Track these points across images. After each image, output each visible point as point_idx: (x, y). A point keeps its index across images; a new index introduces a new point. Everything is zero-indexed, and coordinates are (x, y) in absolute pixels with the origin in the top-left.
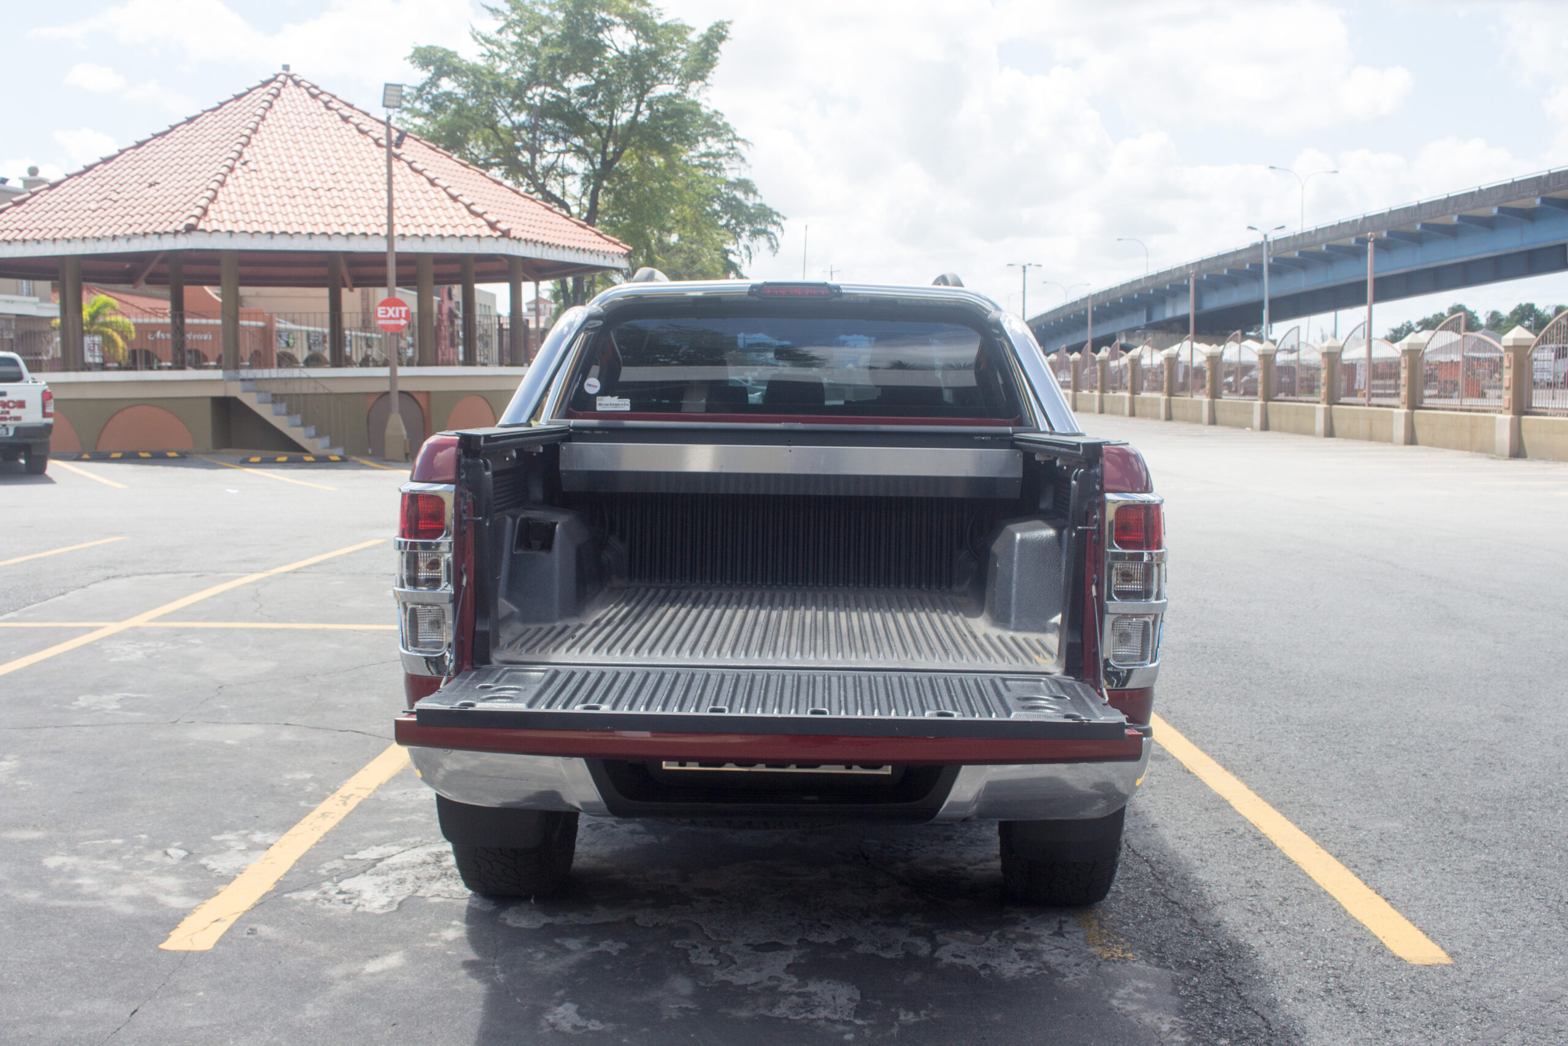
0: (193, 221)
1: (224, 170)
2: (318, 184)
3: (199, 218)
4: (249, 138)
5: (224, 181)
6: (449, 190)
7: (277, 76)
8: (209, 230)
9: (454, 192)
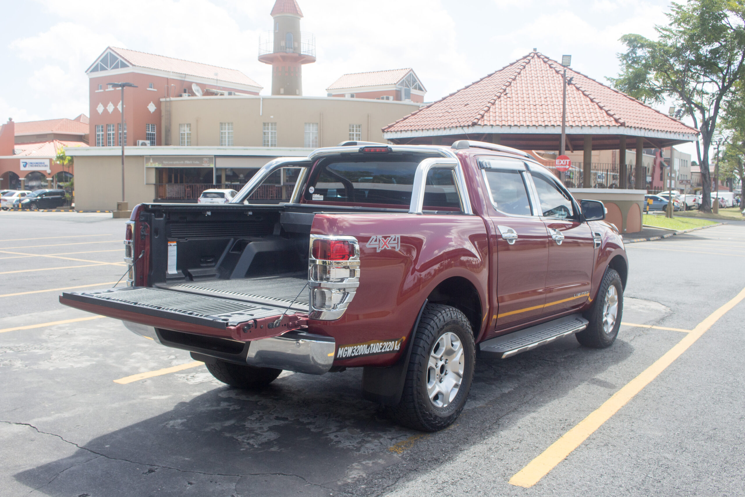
0: (476, 121)
1: (495, 98)
2: (537, 103)
3: (479, 120)
4: (510, 83)
5: (495, 103)
6: (599, 104)
7: (530, 54)
8: (482, 124)
9: (601, 105)
